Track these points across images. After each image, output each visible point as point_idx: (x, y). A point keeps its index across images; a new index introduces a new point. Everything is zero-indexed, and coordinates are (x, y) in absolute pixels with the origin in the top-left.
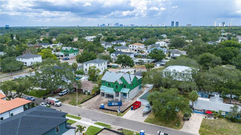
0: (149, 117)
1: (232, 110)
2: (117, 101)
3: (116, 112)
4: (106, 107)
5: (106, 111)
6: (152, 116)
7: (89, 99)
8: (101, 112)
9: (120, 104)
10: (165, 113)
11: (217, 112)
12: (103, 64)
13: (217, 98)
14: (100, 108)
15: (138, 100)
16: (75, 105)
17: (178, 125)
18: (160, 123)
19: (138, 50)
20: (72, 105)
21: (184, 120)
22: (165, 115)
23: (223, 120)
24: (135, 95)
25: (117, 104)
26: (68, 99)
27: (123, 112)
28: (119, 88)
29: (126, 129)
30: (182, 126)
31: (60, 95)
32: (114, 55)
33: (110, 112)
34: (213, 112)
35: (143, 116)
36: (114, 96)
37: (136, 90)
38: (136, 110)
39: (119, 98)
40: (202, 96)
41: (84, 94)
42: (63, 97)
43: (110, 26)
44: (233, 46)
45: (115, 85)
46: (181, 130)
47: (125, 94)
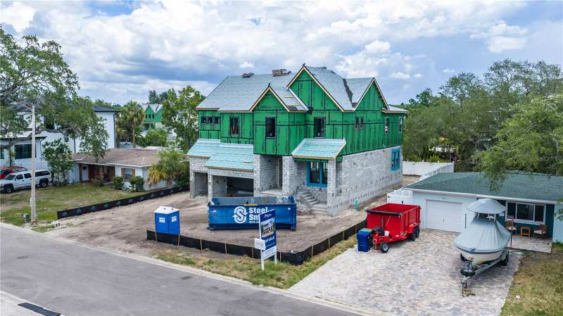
3: (245, 259)
9: (286, 218)
27: (295, 259)
33: (203, 257)
36: (257, 185)
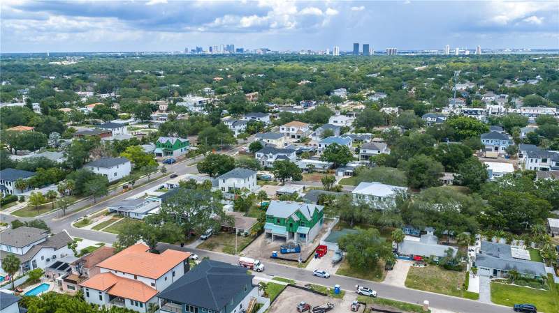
0: (342, 268)
1: (446, 254)
2: (292, 246)
4: (279, 255)
5: (281, 261)
6: (345, 266)
7: (250, 244)
8: (274, 263)
9: (298, 250)
10: (364, 262)
11: (428, 258)
12: (251, 178)
13: (430, 237)
14: (271, 257)
15: (322, 243)
16: (234, 254)
17: (380, 276)
18: (357, 275)
19: (299, 137)
20: (229, 253)
21: (386, 269)
22: (363, 265)
23: (436, 268)
24: (316, 234)
25: (294, 250)
26: (218, 244)
28: (294, 227)
29: (316, 284)
30: (384, 278)
31: (202, 239)
32: (262, 155)
34: (423, 257)
35: (333, 266)
36: (287, 238)
37: (317, 227)
38: (322, 258)
39: (295, 241)
40: (411, 235)
41: (239, 235)
42: (208, 241)
43: (214, 52)
44: (470, 128)
45: (289, 223)
46: (383, 282)
47: (303, 236)
